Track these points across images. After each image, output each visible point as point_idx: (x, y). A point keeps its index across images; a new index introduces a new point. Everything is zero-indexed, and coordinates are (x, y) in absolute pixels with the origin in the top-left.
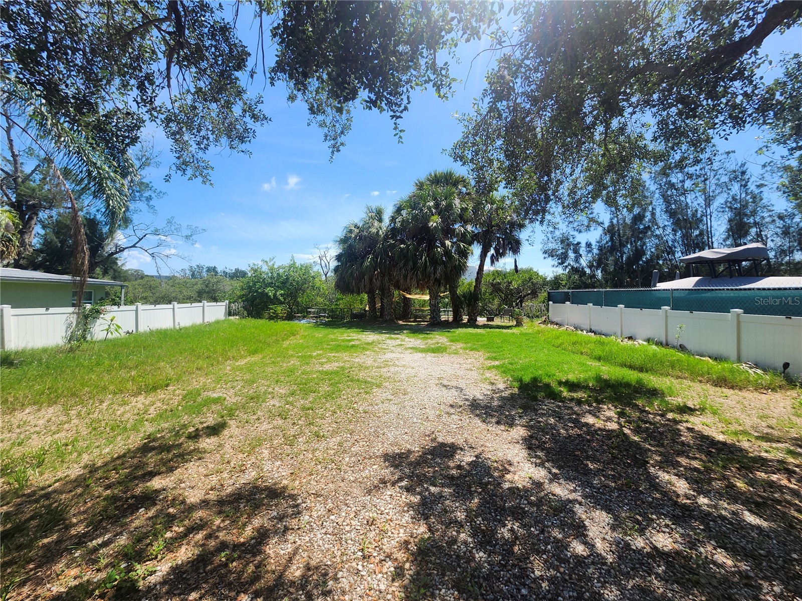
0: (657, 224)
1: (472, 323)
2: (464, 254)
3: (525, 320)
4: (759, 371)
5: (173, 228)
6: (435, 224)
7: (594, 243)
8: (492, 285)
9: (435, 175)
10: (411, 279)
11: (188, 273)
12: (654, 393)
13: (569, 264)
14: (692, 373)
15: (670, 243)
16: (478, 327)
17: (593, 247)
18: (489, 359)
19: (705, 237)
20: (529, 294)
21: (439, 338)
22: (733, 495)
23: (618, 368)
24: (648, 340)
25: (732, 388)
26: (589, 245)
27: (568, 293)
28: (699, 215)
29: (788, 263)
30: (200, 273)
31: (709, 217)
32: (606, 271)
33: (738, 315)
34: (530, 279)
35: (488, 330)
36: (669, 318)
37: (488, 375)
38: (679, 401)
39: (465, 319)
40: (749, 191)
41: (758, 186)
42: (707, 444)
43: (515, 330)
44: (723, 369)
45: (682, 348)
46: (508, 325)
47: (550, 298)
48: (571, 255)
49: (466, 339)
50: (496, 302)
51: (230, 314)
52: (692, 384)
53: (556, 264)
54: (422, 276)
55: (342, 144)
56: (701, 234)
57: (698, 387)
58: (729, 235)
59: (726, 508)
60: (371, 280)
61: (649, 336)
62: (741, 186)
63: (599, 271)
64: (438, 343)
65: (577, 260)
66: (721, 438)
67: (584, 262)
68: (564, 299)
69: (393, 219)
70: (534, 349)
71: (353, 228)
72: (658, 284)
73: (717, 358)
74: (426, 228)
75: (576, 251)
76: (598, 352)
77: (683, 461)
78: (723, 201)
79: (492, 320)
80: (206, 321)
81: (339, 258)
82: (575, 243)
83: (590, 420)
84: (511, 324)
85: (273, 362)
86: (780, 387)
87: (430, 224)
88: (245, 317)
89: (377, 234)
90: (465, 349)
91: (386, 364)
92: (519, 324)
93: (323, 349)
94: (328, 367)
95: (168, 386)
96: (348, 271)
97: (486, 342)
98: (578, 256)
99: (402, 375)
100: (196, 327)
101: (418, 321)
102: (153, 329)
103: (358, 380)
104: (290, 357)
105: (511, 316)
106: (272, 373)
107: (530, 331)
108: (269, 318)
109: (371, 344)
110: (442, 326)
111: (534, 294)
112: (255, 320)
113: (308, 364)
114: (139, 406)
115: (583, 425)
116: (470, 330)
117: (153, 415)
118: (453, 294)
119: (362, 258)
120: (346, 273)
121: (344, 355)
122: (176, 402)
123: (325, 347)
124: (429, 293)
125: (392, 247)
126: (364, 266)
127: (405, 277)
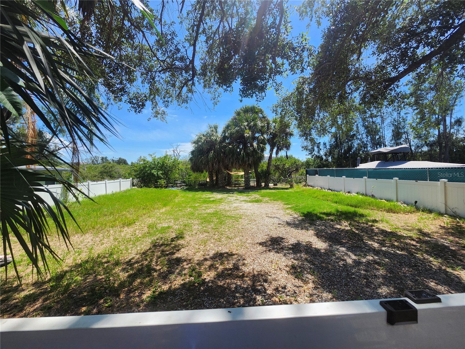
0: (359, 133)
1: (267, 187)
2: (263, 150)
3: (295, 184)
4: (405, 205)
6: (248, 135)
7: (327, 143)
8: (275, 166)
9: (246, 107)
10: (236, 164)
11: (90, 161)
12: (362, 216)
13: (314, 154)
14: (378, 207)
15: (365, 142)
16: (271, 189)
17: (327, 145)
18: (285, 204)
19: (382, 140)
20: (294, 170)
21: (254, 195)
22: (393, 246)
23: (346, 206)
24: (357, 193)
25: (394, 213)
26: (325, 144)
27: (317, 170)
28: (378, 128)
29: (421, 152)
30: (97, 161)
31: (383, 129)
32: (334, 157)
33: (396, 180)
34: (295, 162)
35: (277, 190)
36: (367, 182)
37: (288, 211)
39: (263, 184)
40: (401, 116)
41: (405, 114)
42: (383, 232)
43: (290, 190)
44: (391, 205)
45: (373, 196)
46: (285, 187)
47: (307, 172)
48: (316, 149)
49: (269, 195)
50: (277, 175)
51: (133, 185)
52: (378, 212)
53: (308, 154)
54: (242, 162)
56: (380, 138)
57: (380, 213)
58: (393, 138)
59: (390, 250)
60: (213, 165)
61: (357, 191)
62: (398, 113)
63: (330, 158)
64: (256, 198)
65: (319, 152)
66: (390, 231)
67: (322, 153)
68: (315, 173)
69: (224, 132)
70: (304, 199)
72: (360, 165)
73: (388, 200)
74: (242, 136)
75: (318, 147)
76: (335, 199)
77: (376, 238)
78: (389, 121)
79: (276, 185)
80: (122, 190)
81: (193, 153)
82: (318, 142)
84: (286, 187)
85: (180, 210)
86: (414, 212)
87: (245, 135)
88: (142, 187)
89: (216, 140)
90: (270, 200)
91: (236, 209)
92: (292, 186)
93: (199, 203)
94: (208, 211)
95: (135, 223)
96: (199, 160)
97: (280, 196)
98: (319, 150)
99: (248, 213)
100: (119, 193)
101: (237, 187)
102: (97, 195)
103: (228, 216)
104: (185, 207)
105: (286, 182)
106: (183, 215)
107: (298, 190)
108: (155, 187)
109: (221, 199)
110: (253, 189)
111: (297, 170)
112: (149, 189)
113: (198, 210)
114: (129, 232)
115: (336, 229)
116: (268, 191)
117: (140, 235)
118: (256, 171)
119: (207, 153)
120: (198, 161)
121: (212, 205)
122: (146, 230)
123: (199, 201)
124: (244, 172)
125: (225, 147)
126: (209, 157)
127: (232, 163)
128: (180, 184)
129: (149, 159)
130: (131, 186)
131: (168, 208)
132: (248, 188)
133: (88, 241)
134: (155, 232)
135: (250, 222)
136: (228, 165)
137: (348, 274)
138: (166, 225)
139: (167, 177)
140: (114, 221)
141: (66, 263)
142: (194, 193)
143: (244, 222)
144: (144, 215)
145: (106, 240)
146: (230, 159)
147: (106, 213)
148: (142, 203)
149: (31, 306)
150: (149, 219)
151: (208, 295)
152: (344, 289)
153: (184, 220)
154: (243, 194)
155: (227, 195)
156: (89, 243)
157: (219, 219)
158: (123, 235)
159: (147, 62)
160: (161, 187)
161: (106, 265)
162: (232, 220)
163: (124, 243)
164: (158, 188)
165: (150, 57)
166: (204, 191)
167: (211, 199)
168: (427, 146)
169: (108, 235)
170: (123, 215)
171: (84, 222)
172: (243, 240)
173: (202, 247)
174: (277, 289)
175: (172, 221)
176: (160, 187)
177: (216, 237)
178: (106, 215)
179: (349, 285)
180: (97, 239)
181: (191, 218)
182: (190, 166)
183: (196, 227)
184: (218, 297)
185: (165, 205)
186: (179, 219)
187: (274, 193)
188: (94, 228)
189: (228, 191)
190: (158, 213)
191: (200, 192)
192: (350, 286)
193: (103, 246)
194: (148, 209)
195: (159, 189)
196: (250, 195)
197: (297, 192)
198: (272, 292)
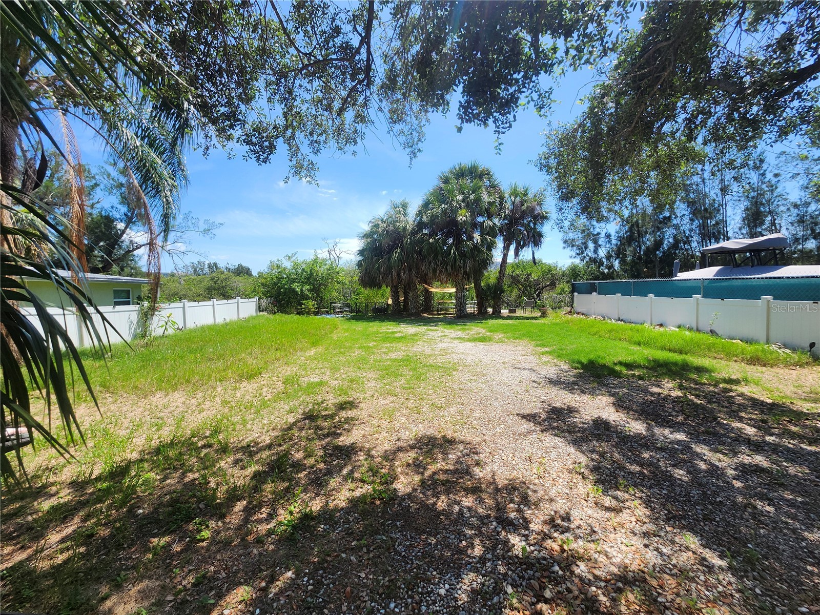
0: (675, 214)
1: (497, 315)
2: (490, 246)
3: (550, 311)
4: (787, 351)
5: (190, 223)
6: (464, 218)
7: (613, 233)
8: (512, 277)
9: (460, 168)
10: (441, 272)
11: (191, 270)
12: (700, 370)
13: (587, 255)
14: (727, 354)
15: (687, 233)
16: (504, 318)
17: (612, 237)
18: (537, 346)
19: (721, 227)
20: (548, 286)
21: (476, 329)
22: (793, 435)
23: (660, 351)
24: (679, 327)
25: (764, 365)
26: (608, 236)
27: (594, 283)
28: (716, 205)
29: (802, 251)
30: (202, 270)
31: (724, 206)
32: (624, 262)
33: (768, 301)
34: (550, 271)
35: (518, 321)
36: (700, 306)
37: (545, 359)
38: (724, 375)
39: (490, 310)
40: (766, 180)
41: (776, 176)
42: (756, 404)
43: (542, 321)
44: (755, 350)
45: (713, 333)
46: (531, 316)
47: (574, 289)
48: (591, 245)
49: (504, 329)
50: (515, 293)
51: (260, 309)
52: (728, 363)
53: (574, 254)
54: (452, 269)
55: (419, 150)
56: (717, 223)
57: (735, 365)
59: (784, 442)
60: (399, 274)
61: (679, 323)
62: (759, 175)
63: (617, 261)
64: (479, 334)
65: (595, 251)
66: (769, 401)
67: (602, 253)
68: (590, 289)
69: (420, 213)
70: (573, 337)
71: (380, 223)
72: (679, 274)
73: (748, 341)
74: (454, 222)
75: (595, 242)
76: (637, 337)
77: (743, 414)
79: (514, 311)
80: (241, 317)
81: (361, 252)
82: (595, 233)
83: (655, 390)
84: (533, 315)
85: (341, 353)
86: (807, 363)
87: (459, 218)
88: (275, 313)
89: (405, 228)
90: (507, 338)
91: (445, 352)
92: (544, 314)
93: (375, 341)
94: (393, 356)
95: (261, 374)
96: (374, 266)
97: (524, 331)
98: (597, 247)
99: (468, 361)
100: (236, 322)
101: (442, 314)
102: (198, 326)
103: (431, 366)
104: (350, 348)
105: (533, 307)
106: (347, 361)
107: (558, 321)
108: (299, 313)
109: (416, 335)
110: (472, 317)
111: (553, 285)
112: (287, 316)
113: (373, 353)
114: (251, 390)
115: (652, 394)
116: (500, 321)
117: (269, 397)
118: (478, 286)
119: (389, 253)
120: (373, 268)
121: (399, 345)
122: (280, 386)
123: (374, 339)
124: (456, 286)
125: (421, 241)
126: (392, 261)
127: (435, 271)
128: (340, 308)
129: (288, 265)
130: (256, 312)
131: (320, 349)
132: (462, 317)
133: (176, 404)
134: (295, 390)
135: (474, 378)
136: (426, 275)
137: (704, 493)
138: (317, 380)
139: (318, 295)
140: (224, 370)
141: (132, 445)
142: (365, 323)
143: (463, 377)
144: (278, 360)
145: (208, 404)
146: (430, 263)
147: (211, 356)
148: (274, 339)
149: (57, 529)
150: (286, 367)
151: (402, 526)
152: (707, 528)
153: (348, 371)
154: (455, 326)
155: (426, 328)
156: (178, 409)
157: (415, 369)
158: (238, 395)
159: (278, 57)
160: (309, 313)
161: (204, 451)
162: (439, 372)
163: (241, 411)
164: (303, 314)
165: (282, 48)
166: (383, 321)
167: (397, 335)
168: (815, 238)
169: (213, 394)
170: (240, 360)
171: (172, 370)
172: (465, 412)
173: (384, 423)
174: (551, 522)
175: (328, 373)
176: (306, 313)
177: (410, 404)
178: (210, 359)
179: (714, 520)
180: (193, 401)
181: (362, 367)
182: (357, 278)
183: (372, 384)
184: (424, 532)
185: (314, 344)
186: (340, 370)
187: (514, 325)
188: (189, 382)
189: (427, 322)
190: (303, 358)
191: (377, 323)
192: (718, 522)
193: (202, 414)
194: (285, 350)
195: (304, 317)
196: (468, 329)
197: (557, 324)
198: (540, 527)
